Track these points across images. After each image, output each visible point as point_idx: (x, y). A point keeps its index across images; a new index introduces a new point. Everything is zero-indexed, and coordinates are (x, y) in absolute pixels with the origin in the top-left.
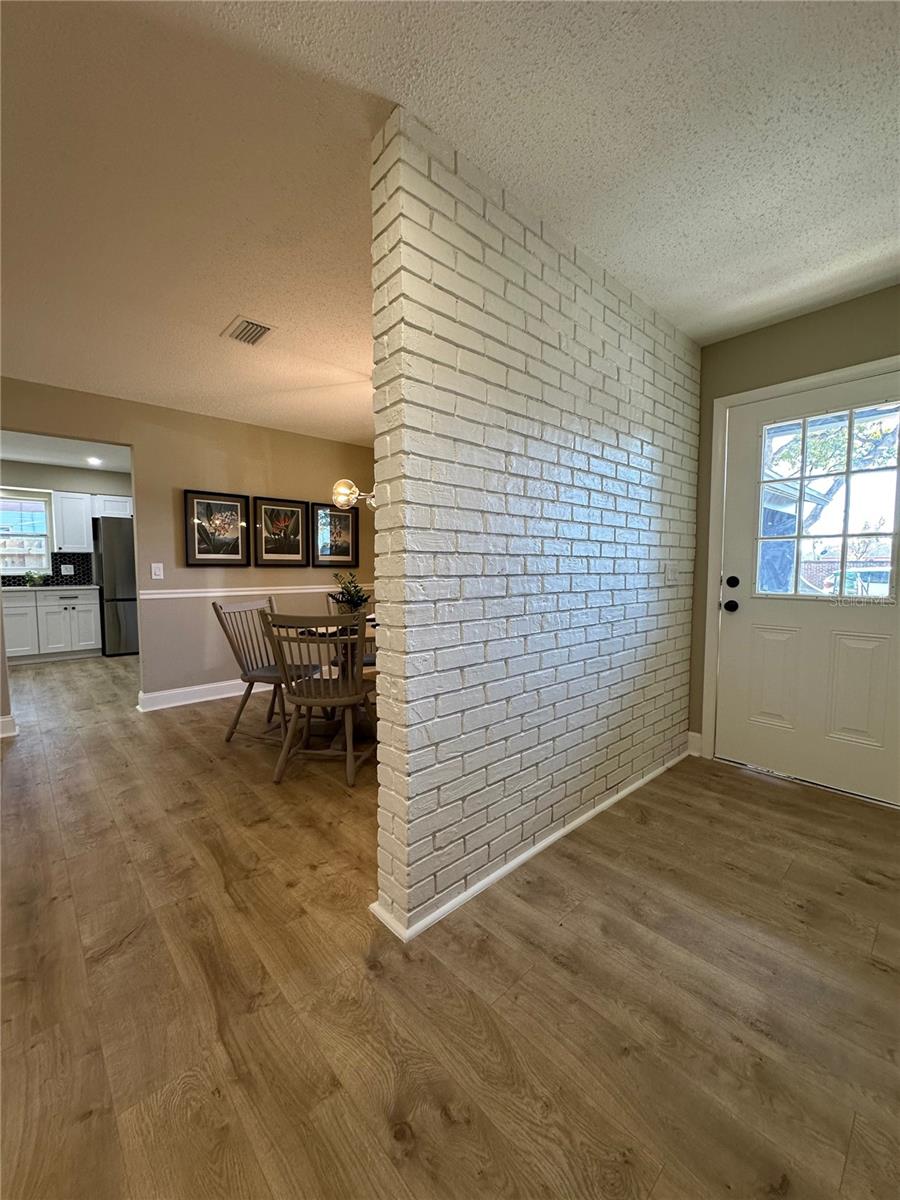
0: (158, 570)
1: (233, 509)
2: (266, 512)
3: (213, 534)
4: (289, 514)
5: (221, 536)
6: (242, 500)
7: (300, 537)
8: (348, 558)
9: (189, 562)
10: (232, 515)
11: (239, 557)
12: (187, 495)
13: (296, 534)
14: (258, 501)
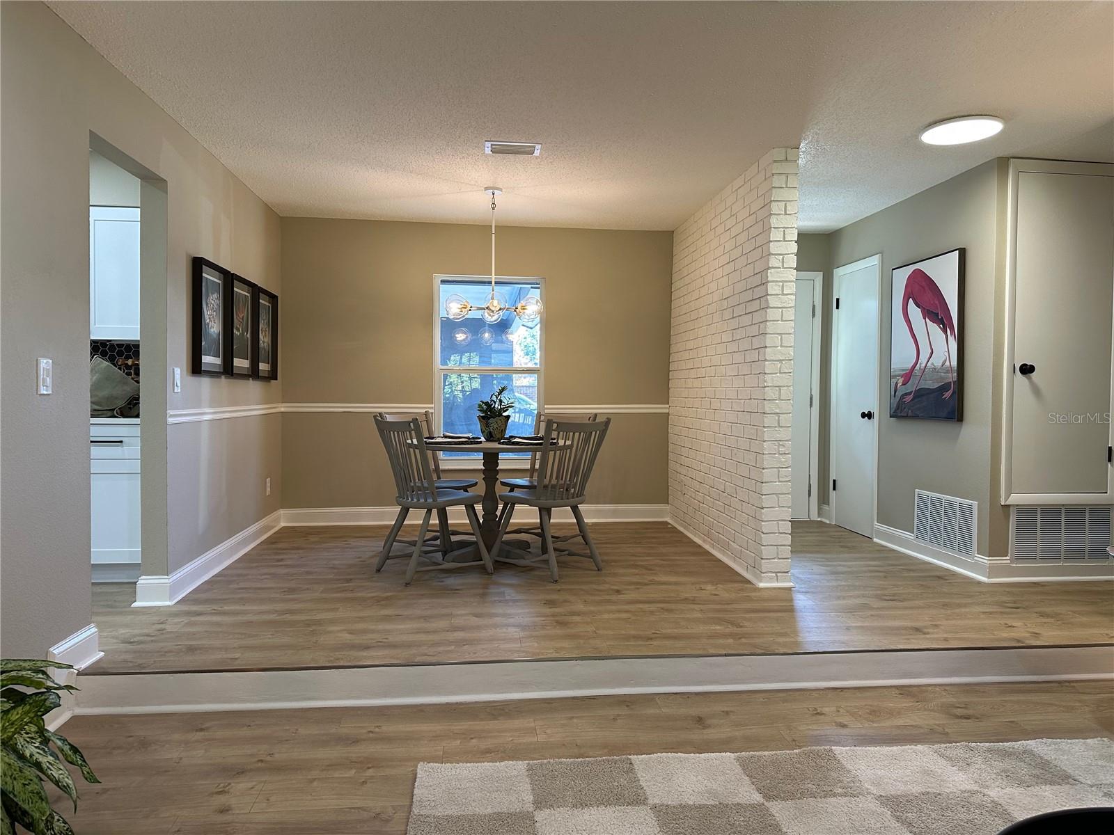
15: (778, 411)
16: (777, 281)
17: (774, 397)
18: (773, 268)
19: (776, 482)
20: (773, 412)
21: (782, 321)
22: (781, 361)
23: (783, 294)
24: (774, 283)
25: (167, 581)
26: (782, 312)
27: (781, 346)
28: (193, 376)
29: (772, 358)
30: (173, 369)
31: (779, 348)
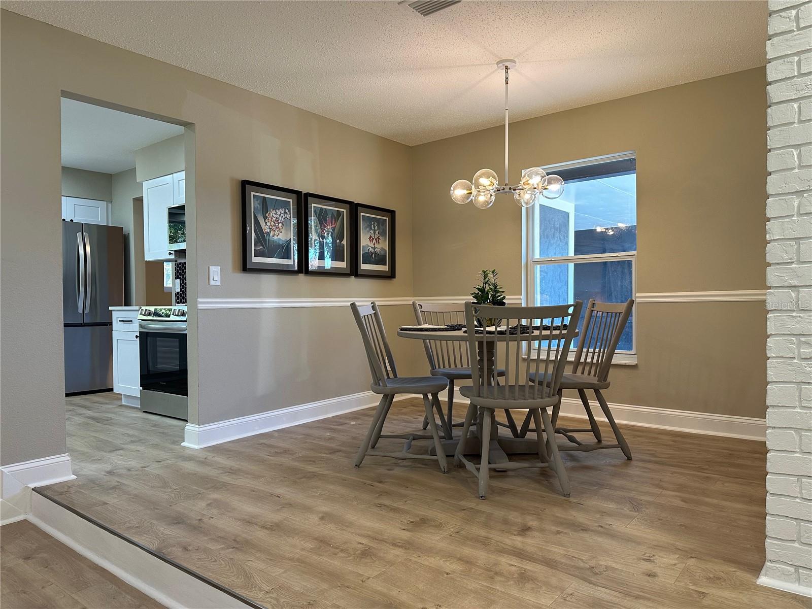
0: (216, 274)
1: (286, 205)
2: (315, 212)
3: (268, 234)
4: (335, 214)
5: (275, 237)
6: (294, 196)
7: (344, 242)
8: (385, 268)
9: (245, 267)
10: (285, 213)
11: (290, 262)
12: (245, 186)
13: (342, 240)
14: (310, 198)
15: (795, 282)
16: (787, 56)
17: (786, 258)
18: (776, 35)
19: (795, 407)
20: (785, 284)
21: (800, 122)
22: (799, 193)
23: (801, 75)
24: (781, 61)
25: (197, 429)
26: (799, 107)
27: (801, 167)
28: (244, 273)
29: (780, 191)
30: (209, 267)
31: (796, 170)
